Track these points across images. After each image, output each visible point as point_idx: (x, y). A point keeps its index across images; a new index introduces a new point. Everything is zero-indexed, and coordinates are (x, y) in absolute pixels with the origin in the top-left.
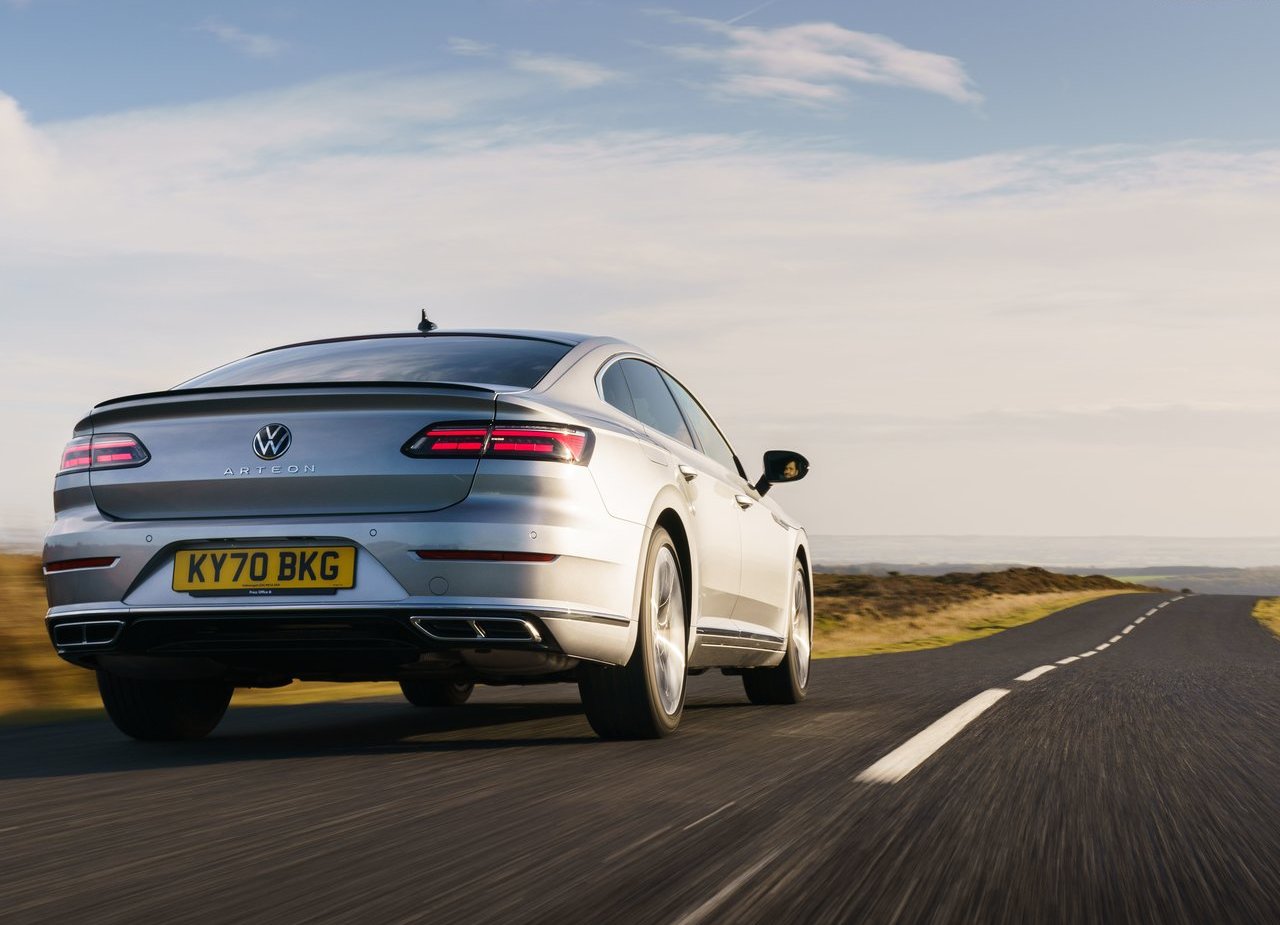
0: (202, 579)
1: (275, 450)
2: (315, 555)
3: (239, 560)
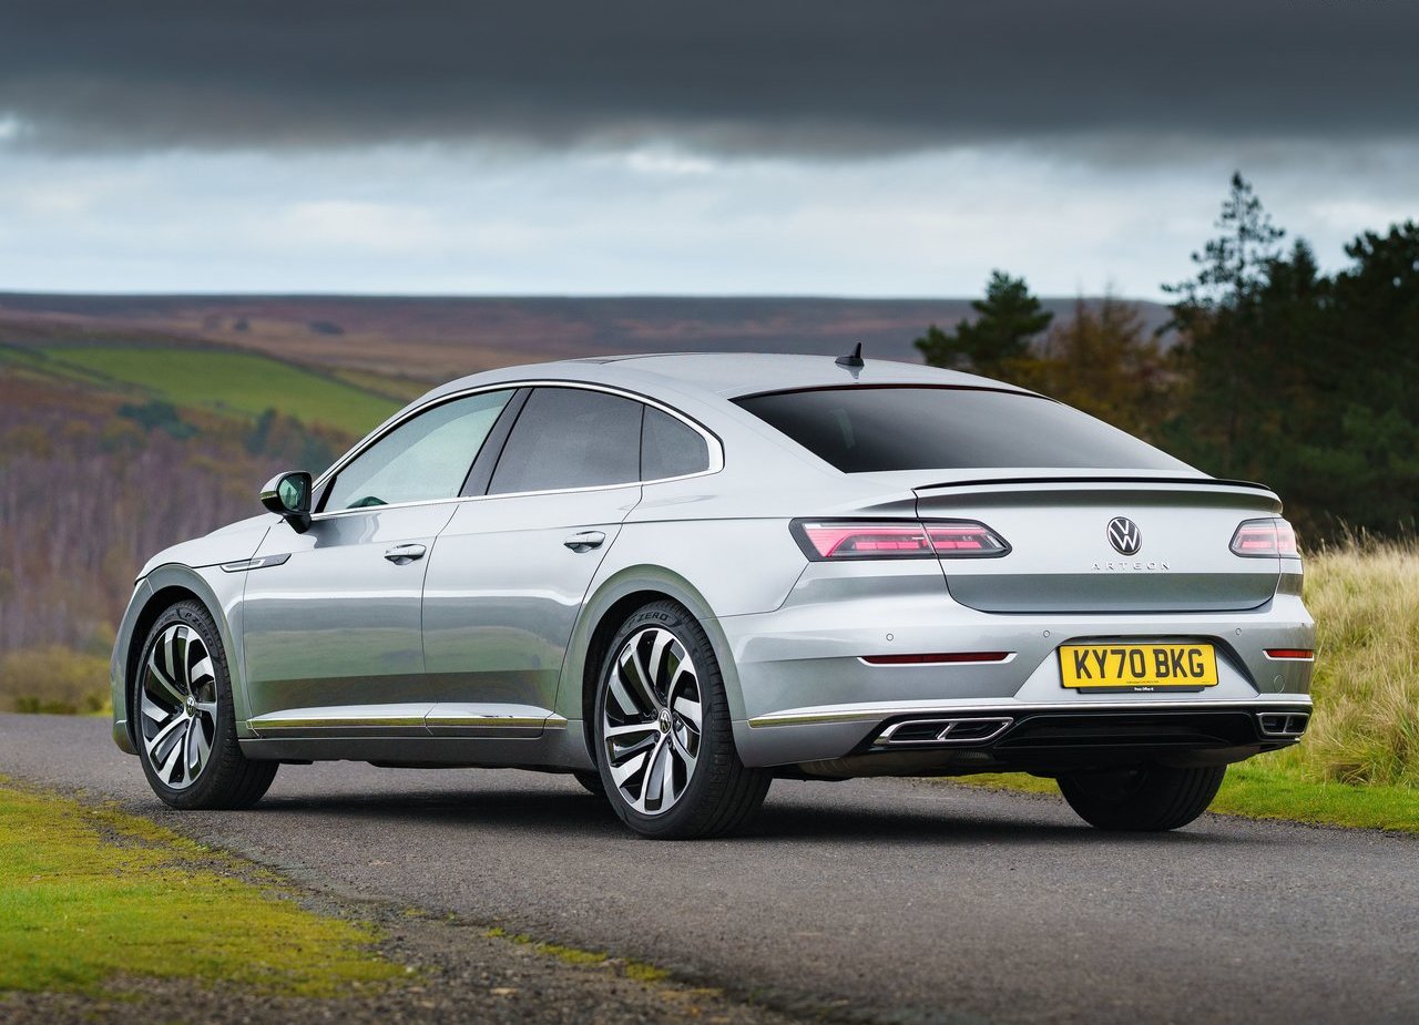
0: (1089, 676)
1: (1132, 545)
2: (1182, 652)
3: (1119, 657)
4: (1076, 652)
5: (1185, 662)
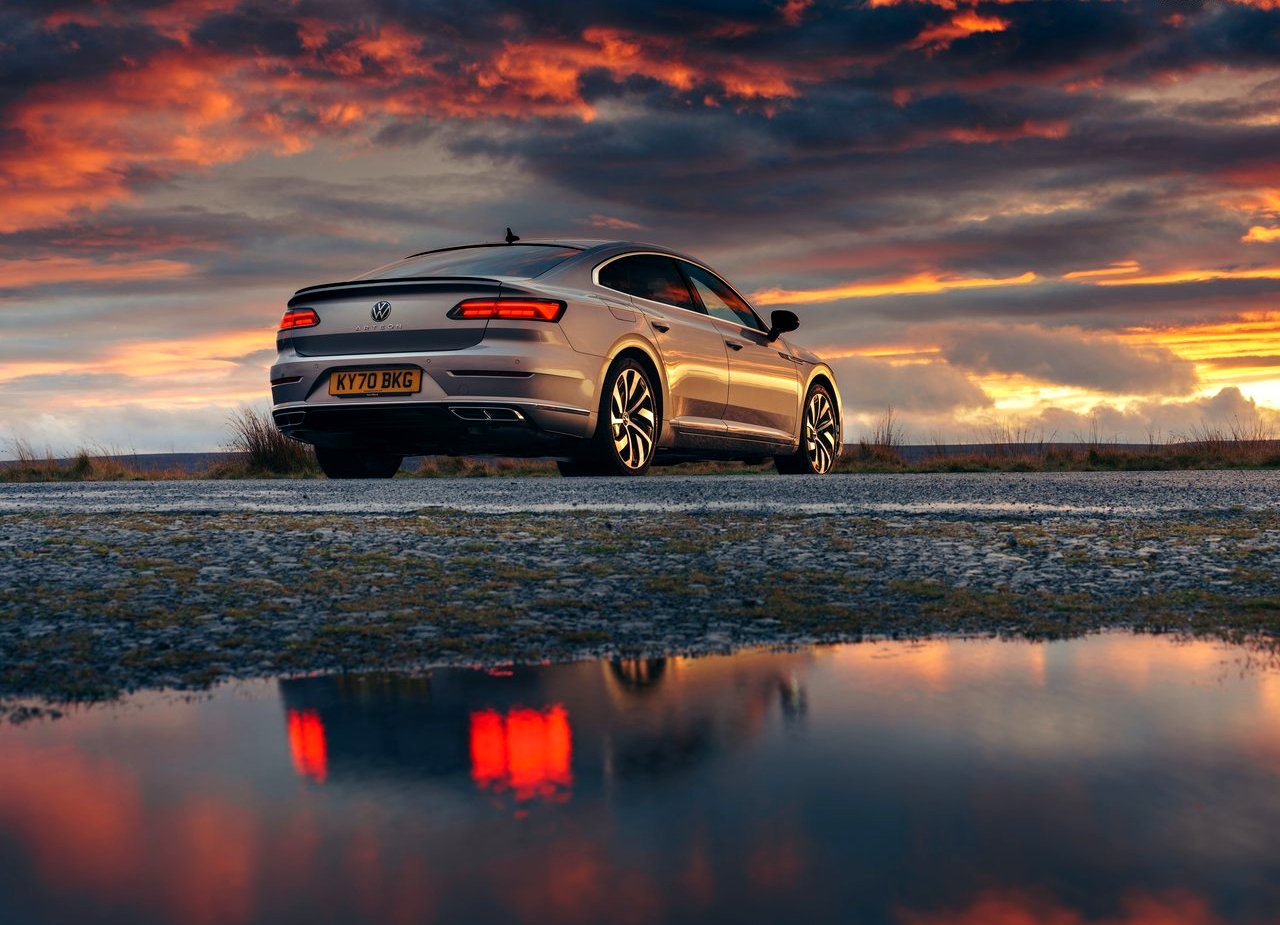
0: (344, 388)
1: (382, 316)
2: (400, 374)
3: (362, 378)
4: (339, 376)
5: (401, 380)
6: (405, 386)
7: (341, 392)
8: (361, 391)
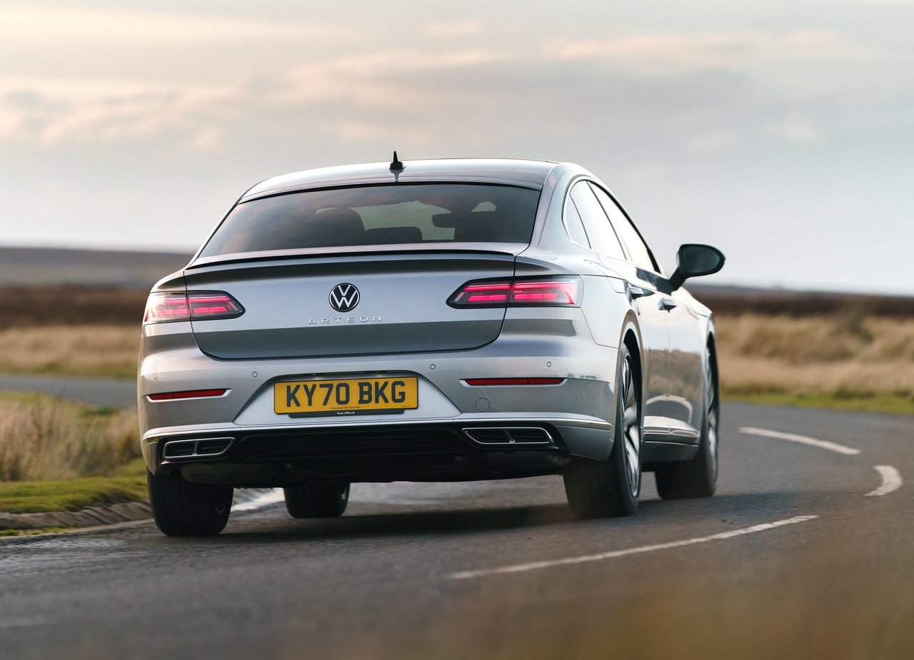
0: (298, 404)
1: (348, 304)
2: (386, 384)
3: (327, 389)
4: (289, 388)
5: (388, 392)
6: (395, 400)
7: (294, 409)
8: (327, 408)
